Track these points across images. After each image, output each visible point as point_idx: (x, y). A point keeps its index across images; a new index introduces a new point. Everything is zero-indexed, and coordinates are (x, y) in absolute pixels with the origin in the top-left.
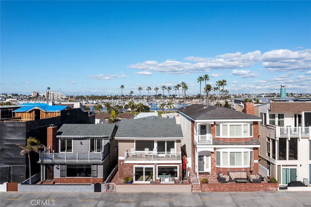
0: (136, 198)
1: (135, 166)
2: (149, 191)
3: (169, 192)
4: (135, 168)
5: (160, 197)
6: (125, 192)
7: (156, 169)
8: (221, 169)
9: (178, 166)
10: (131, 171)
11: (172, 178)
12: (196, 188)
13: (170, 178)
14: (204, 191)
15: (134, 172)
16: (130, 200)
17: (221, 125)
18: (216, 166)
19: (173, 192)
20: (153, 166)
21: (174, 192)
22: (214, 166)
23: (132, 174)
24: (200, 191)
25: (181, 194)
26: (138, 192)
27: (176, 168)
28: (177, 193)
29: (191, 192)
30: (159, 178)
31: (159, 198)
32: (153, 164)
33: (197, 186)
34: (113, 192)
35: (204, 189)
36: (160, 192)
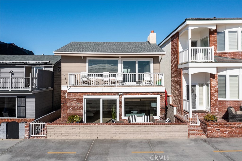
0: (83, 148)
1: (86, 97)
2: (108, 137)
3: (148, 138)
4: (86, 100)
5: (132, 146)
6: (65, 138)
7: (121, 102)
8: (228, 103)
9: (158, 97)
10: (79, 106)
11: (149, 116)
12: (194, 132)
13: (146, 116)
14: (212, 137)
15: (85, 108)
16: (67, 152)
17: (226, 31)
18: (219, 99)
19: (154, 138)
20: (116, 97)
21: (156, 138)
22: (215, 98)
23: (81, 111)
24: (204, 137)
25: (171, 141)
26: (89, 138)
27: (155, 100)
28: (162, 140)
29: (187, 137)
30: (126, 118)
31: (129, 149)
32: (117, 93)
33: (195, 128)
34: (43, 138)
35: (212, 132)
36: (129, 138)
